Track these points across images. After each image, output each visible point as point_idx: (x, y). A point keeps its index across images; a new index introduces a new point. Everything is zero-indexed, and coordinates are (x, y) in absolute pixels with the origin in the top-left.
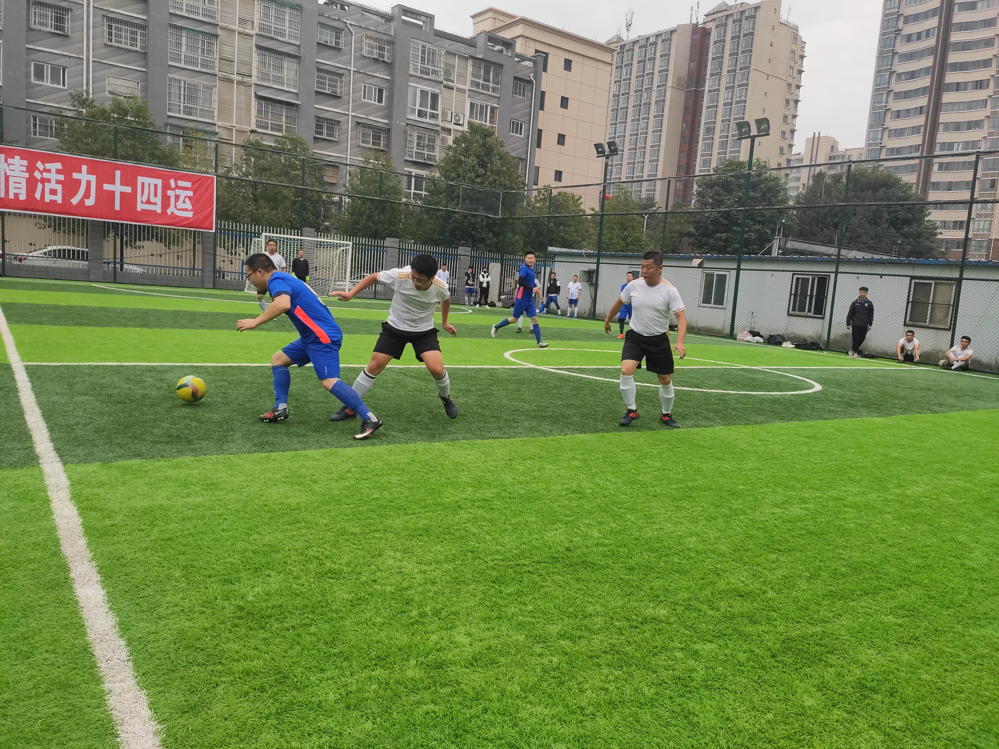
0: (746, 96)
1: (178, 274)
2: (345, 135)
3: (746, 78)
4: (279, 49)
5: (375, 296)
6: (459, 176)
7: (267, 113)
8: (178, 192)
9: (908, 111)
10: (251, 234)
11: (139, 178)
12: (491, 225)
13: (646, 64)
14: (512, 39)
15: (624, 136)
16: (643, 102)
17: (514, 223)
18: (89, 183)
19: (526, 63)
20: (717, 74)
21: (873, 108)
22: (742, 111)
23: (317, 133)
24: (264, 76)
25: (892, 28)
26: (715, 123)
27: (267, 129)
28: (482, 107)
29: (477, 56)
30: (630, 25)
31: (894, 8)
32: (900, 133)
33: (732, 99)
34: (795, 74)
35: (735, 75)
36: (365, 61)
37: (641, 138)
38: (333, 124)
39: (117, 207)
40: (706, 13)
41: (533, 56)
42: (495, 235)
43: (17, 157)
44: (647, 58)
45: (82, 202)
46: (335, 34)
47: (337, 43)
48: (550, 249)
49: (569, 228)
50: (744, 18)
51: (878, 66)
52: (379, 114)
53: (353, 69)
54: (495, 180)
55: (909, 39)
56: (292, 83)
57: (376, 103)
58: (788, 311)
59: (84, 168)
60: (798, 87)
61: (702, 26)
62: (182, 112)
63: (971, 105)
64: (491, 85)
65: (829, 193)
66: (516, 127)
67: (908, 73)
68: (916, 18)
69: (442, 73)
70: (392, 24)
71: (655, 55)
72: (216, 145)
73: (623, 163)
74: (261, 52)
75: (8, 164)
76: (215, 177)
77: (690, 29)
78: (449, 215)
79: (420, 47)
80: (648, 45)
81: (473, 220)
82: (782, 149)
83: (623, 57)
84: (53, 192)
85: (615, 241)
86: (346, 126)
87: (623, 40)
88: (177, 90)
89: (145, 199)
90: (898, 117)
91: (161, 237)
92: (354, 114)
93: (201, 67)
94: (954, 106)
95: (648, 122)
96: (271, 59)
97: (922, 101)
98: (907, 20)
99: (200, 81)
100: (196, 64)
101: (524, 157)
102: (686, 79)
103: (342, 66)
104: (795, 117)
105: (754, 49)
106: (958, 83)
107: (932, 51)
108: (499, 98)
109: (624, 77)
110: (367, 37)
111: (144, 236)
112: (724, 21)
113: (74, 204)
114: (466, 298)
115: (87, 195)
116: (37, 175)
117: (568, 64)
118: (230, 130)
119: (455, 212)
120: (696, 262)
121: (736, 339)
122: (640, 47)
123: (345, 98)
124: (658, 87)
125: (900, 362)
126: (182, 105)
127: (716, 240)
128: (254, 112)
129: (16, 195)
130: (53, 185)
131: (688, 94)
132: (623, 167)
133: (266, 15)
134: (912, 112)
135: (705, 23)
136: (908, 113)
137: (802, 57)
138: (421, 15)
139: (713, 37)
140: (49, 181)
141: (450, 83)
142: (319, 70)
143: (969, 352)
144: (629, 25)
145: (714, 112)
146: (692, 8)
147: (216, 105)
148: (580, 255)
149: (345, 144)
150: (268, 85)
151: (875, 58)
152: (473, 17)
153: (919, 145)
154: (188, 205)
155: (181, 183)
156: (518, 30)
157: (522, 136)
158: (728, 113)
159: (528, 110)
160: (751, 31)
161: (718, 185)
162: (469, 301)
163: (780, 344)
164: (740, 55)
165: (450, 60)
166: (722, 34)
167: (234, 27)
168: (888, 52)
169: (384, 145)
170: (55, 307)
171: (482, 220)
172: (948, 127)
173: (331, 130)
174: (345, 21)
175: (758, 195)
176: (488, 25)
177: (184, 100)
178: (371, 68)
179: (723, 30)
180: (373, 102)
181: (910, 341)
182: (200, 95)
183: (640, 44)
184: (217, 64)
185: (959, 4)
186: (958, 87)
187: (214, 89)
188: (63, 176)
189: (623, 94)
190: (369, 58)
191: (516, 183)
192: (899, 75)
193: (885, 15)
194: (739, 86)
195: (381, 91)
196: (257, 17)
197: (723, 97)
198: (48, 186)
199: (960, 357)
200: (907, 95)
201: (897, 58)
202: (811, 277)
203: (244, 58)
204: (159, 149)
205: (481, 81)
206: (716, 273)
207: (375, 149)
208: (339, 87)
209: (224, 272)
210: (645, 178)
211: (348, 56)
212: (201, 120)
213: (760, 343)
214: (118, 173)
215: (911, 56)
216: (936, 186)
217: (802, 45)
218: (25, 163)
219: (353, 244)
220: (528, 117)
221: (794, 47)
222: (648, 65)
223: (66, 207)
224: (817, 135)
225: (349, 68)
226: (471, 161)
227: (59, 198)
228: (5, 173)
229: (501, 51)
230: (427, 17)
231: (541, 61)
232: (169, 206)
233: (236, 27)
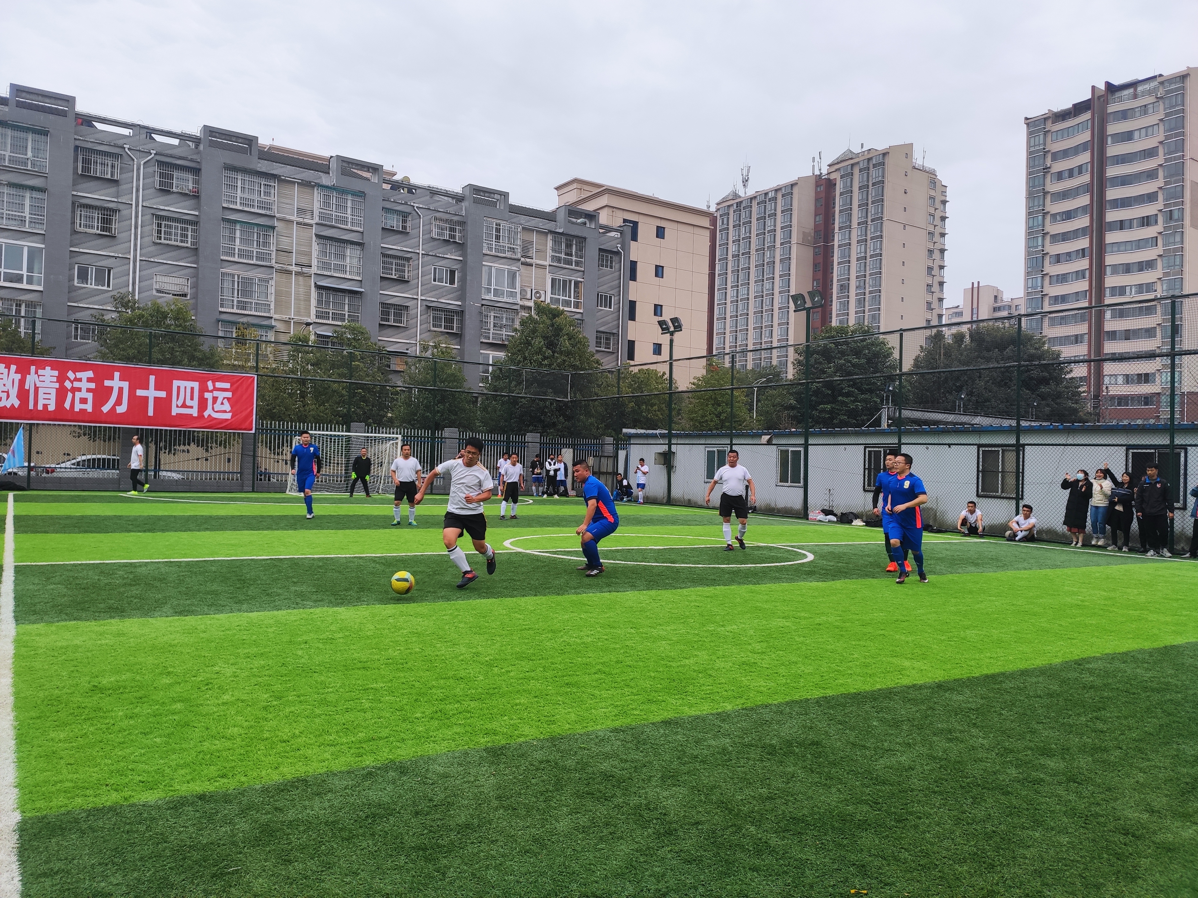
0: (881, 249)
1: (215, 479)
2: (415, 320)
3: (879, 229)
4: (341, 238)
5: (431, 491)
6: (525, 358)
7: (328, 303)
8: (216, 394)
9: (1069, 254)
10: (291, 433)
11: (174, 382)
12: (562, 409)
13: (766, 220)
14: (594, 211)
15: (748, 299)
16: (766, 261)
17: (589, 405)
18: (121, 390)
19: (612, 234)
20: (846, 227)
21: (1028, 253)
22: (878, 265)
23: (382, 319)
24: (325, 266)
25: (1039, 166)
26: (849, 279)
27: (329, 319)
28: (565, 282)
29: (557, 231)
30: (747, 181)
31: (1039, 145)
32: (1062, 279)
33: (866, 253)
34: (937, 221)
35: (866, 227)
36: (436, 243)
37: (767, 300)
38: (401, 309)
39: (151, 413)
40: (829, 163)
41: (620, 227)
42: (568, 418)
43: (48, 368)
44: (767, 214)
45: (113, 409)
46: (401, 218)
47: (404, 227)
48: (625, 430)
49: (652, 407)
50: (871, 166)
51: (1028, 207)
52: (451, 296)
53: (421, 252)
54: (564, 361)
55: (1060, 176)
56: (355, 270)
57: (448, 285)
58: (864, 487)
59: (117, 375)
60: (943, 235)
61: (826, 177)
62: (235, 307)
63: (1140, 244)
64: (574, 258)
65: (947, 355)
66: (604, 300)
67: (1063, 212)
68: (1066, 154)
69: (519, 251)
70: (463, 204)
71: (775, 210)
72: (258, 344)
73: (749, 328)
74: (322, 241)
75: (39, 376)
76: (256, 376)
77: (813, 181)
78: (515, 401)
79: (494, 226)
80: (767, 200)
81: (541, 404)
82: (929, 304)
83: (740, 214)
84: (84, 401)
85: (708, 418)
86: (415, 311)
87: (740, 197)
88: (231, 285)
89: (180, 403)
90: (1058, 261)
91: (198, 440)
92: (423, 298)
93: (257, 260)
94: (1119, 246)
95: (773, 283)
96: (332, 248)
97: (1084, 243)
98: (1056, 157)
99: (256, 274)
100: (251, 258)
101: (615, 331)
102: (813, 235)
103: (410, 250)
104: (942, 267)
105: (885, 198)
106: (1121, 221)
107: (1088, 188)
108: (583, 271)
109: (742, 236)
110: (436, 219)
111: (180, 440)
112: (849, 170)
113: (105, 412)
114: (534, 488)
115: (119, 402)
116: (68, 384)
117: (660, 233)
118: (287, 322)
119: (522, 397)
120: (765, 438)
121: (808, 519)
122: (758, 204)
123: (413, 282)
124: (782, 244)
125: (965, 535)
126: (235, 300)
127: (821, 412)
128: (314, 302)
129: (45, 406)
130: (84, 394)
131: (817, 250)
132: (749, 332)
133: (327, 204)
134: (1073, 256)
135: (829, 174)
136: (1069, 256)
137: (944, 202)
138: (494, 194)
139: (839, 188)
140: (79, 390)
141: (528, 260)
142: (384, 255)
143: (1032, 521)
144: (745, 181)
145: (846, 268)
146: (814, 158)
147: (272, 298)
148: (654, 436)
149: (414, 330)
150: (329, 274)
151: (1025, 199)
152: (557, 189)
153: (1086, 291)
154: (227, 407)
155: (219, 385)
156: (604, 200)
157: (612, 310)
158: (862, 268)
159: (617, 282)
160: (880, 178)
161: (818, 353)
162: (537, 491)
163: (850, 522)
164: (870, 205)
165: (527, 236)
166: (849, 184)
167: (292, 218)
168: (1038, 192)
169: (458, 328)
170: (68, 517)
171: (551, 404)
172: (1117, 269)
173: (398, 316)
174: (412, 204)
175: (863, 361)
176: (572, 197)
177: (238, 295)
178: (440, 250)
179: (849, 180)
180: (444, 284)
181: (972, 512)
182: (256, 288)
183: (758, 199)
184: (274, 256)
185: (1112, 135)
186: (1121, 225)
187: (270, 281)
188: (94, 384)
189: (743, 254)
190: (439, 239)
191: (588, 363)
192: (1054, 216)
193: (1030, 153)
194: (872, 239)
195: (452, 273)
196: (316, 207)
197: (855, 251)
198: (78, 395)
199: (1024, 527)
200: (1065, 237)
201: (1048, 198)
202: (882, 450)
203: (303, 249)
204: (200, 351)
205: (563, 256)
206: (791, 449)
207: (448, 333)
208: (406, 271)
209: (269, 474)
210: (775, 344)
211: (417, 239)
212: (256, 314)
213: (833, 522)
214: (152, 378)
215: (1065, 195)
216: (1113, 335)
217: (943, 189)
218: (56, 373)
219: (403, 436)
220: (617, 290)
221: (933, 193)
222: (769, 222)
223: (96, 415)
224: (976, 285)
225: (418, 251)
226: (538, 342)
227: (89, 407)
228: (35, 385)
229: (585, 224)
230: (501, 195)
231: (628, 231)
232: (206, 408)
233: (294, 218)
